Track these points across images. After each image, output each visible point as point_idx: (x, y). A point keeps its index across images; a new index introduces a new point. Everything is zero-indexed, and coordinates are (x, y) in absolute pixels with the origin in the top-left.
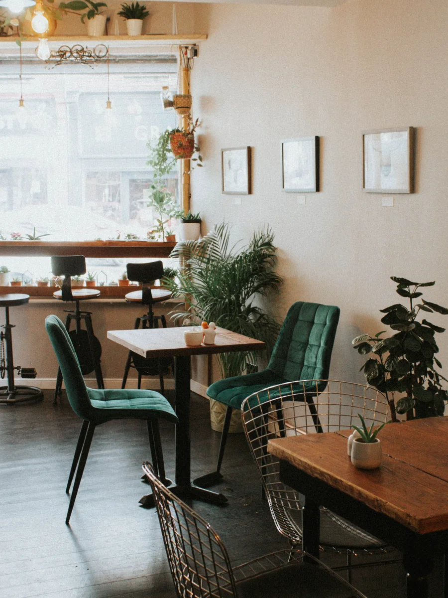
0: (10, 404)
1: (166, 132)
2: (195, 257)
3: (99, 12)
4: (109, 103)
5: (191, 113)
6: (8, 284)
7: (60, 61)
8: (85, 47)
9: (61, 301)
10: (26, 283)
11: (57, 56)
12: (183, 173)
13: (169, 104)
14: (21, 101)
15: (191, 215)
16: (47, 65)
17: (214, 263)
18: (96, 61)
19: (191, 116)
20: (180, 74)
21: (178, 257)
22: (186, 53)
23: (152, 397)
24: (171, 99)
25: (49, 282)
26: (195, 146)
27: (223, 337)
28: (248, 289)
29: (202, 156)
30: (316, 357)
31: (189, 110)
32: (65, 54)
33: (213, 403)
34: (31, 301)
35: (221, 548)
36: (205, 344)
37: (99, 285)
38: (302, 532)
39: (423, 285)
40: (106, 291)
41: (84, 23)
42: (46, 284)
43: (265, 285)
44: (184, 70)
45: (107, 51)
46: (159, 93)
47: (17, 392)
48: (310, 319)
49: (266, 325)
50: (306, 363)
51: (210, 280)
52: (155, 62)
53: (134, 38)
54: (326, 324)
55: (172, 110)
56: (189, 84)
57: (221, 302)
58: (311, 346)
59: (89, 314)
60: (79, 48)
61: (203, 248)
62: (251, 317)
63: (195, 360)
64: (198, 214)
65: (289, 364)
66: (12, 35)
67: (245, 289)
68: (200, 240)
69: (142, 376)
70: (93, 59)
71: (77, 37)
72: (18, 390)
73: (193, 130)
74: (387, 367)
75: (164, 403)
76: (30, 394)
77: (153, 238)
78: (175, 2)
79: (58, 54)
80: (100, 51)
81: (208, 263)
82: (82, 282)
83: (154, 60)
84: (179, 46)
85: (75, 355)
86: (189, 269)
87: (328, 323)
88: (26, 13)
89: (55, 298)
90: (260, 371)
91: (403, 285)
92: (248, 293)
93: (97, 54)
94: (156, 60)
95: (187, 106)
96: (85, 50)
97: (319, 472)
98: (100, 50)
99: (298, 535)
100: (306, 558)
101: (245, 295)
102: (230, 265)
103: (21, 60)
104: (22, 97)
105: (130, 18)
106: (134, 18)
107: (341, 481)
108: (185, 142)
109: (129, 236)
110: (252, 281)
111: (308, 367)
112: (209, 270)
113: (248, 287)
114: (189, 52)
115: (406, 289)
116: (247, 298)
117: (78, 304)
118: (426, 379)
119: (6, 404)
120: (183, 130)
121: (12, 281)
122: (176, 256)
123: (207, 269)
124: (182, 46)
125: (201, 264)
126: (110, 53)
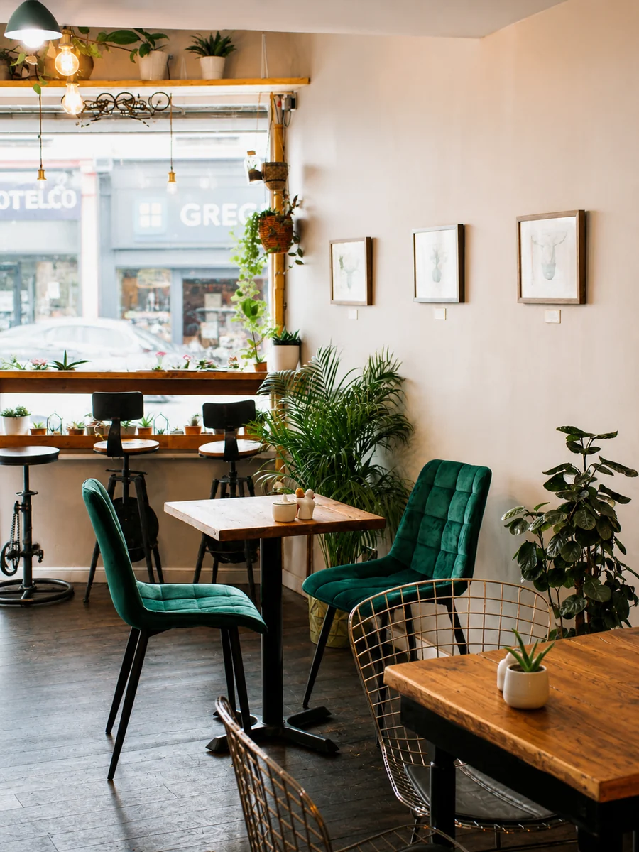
0: (26, 605)
1: (254, 216)
2: (292, 394)
3: (156, 47)
4: (172, 174)
5: (287, 188)
6: (27, 432)
7: (98, 115)
8: (135, 95)
9: (105, 457)
10: (53, 431)
11: (94, 108)
12: (275, 273)
13: (255, 175)
14: (41, 171)
15: (287, 334)
16: (80, 120)
17: (316, 402)
18: (153, 115)
19: (286, 193)
20: (271, 134)
21: (268, 394)
22: (280, 104)
23: (229, 596)
24: (260, 169)
25: (86, 429)
26: (294, 235)
27: (328, 510)
28: (365, 440)
29: (302, 249)
30: (458, 540)
31: (284, 185)
32: (106, 105)
33: (313, 603)
34: (61, 457)
35: (318, 823)
36: (301, 519)
37: (157, 433)
38: (429, 799)
39: (600, 437)
40: (166, 442)
41: (134, 62)
42: (81, 431)
43: (388, 434)
44: (276, 128)
45: (170, 101)
46: (242, 160)
47: (36, 588)
48: (449, 484)
49: (388, 491)
50: (443, 548)
51: (311, 427)
52: (236, 116)
53: (211, 83)
54: (471, 493)
55: (261, 184)
56: (284, 148)
57: (325, 457)
58: (452, 523)
59: (142, 474)
60: (128, 97)
61: (303, 381)
62: (368, 479)
63: (290, 544)
64: (297, 333)
65: (420, 549)
66: (29, 78)
67: (360, 440)
68: (298, 370)
69: (220, 564)
70: (148, 112)
71: (124, 82)
72: (37, 585)
73: (290, 212)
74: (550, 552)
75: (247, 604)
76: (53, 591)
77: (236, 367)
78: (264, 32)
79: (95, 105)
80: (159, 102)
81: (308, 403)
82: (133, 429)
83: (235, 113)
84: (269, 94)
85: (121, 534)
86: (283, 412)
87: (474, 490)
88: (48, 48)
89: (95, 452)
90: (380, 557)
91: (574, 436)
92: (365, 445)
93: (154, 106)
94: (238, 112)
95: (280, 178)
96: (137, 99)
97: (456, 713)
98: (158, 99)
99: (424, 803)
100: (436, 836)
101: (361, 449)
102: (338, 405)
103: (40, 113)
104: (41, 166)
105: (206, 55)
106: (212, 54)
107: (487, 726)
108: (279, 229)
109: (202, 363)
110: (369, 428)
111: (446, 553)
112: (311, 413)
113: (364, 438)
114: (283, 102)
115: (578, 442)
116: (364, 453)
117: (127, 460)
118: (603, 569)
119: (19, 605)
120: (276, 212)
121: (33, 427)
122: (267, 392)
123: (307, 412)
124: (274, 93)
125: (299, 403)
126: (174, 103)
